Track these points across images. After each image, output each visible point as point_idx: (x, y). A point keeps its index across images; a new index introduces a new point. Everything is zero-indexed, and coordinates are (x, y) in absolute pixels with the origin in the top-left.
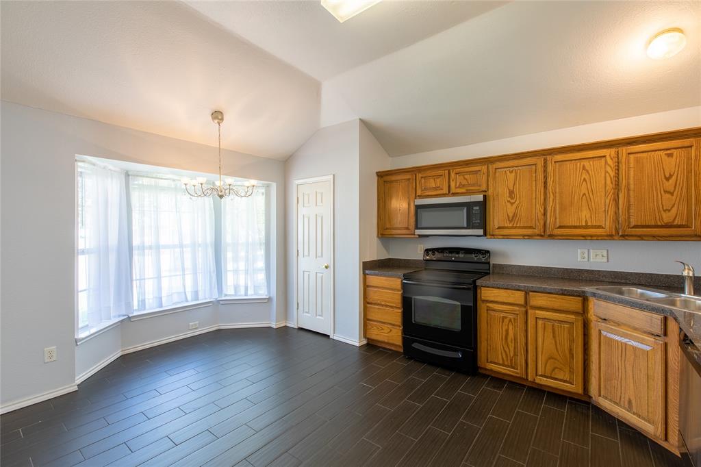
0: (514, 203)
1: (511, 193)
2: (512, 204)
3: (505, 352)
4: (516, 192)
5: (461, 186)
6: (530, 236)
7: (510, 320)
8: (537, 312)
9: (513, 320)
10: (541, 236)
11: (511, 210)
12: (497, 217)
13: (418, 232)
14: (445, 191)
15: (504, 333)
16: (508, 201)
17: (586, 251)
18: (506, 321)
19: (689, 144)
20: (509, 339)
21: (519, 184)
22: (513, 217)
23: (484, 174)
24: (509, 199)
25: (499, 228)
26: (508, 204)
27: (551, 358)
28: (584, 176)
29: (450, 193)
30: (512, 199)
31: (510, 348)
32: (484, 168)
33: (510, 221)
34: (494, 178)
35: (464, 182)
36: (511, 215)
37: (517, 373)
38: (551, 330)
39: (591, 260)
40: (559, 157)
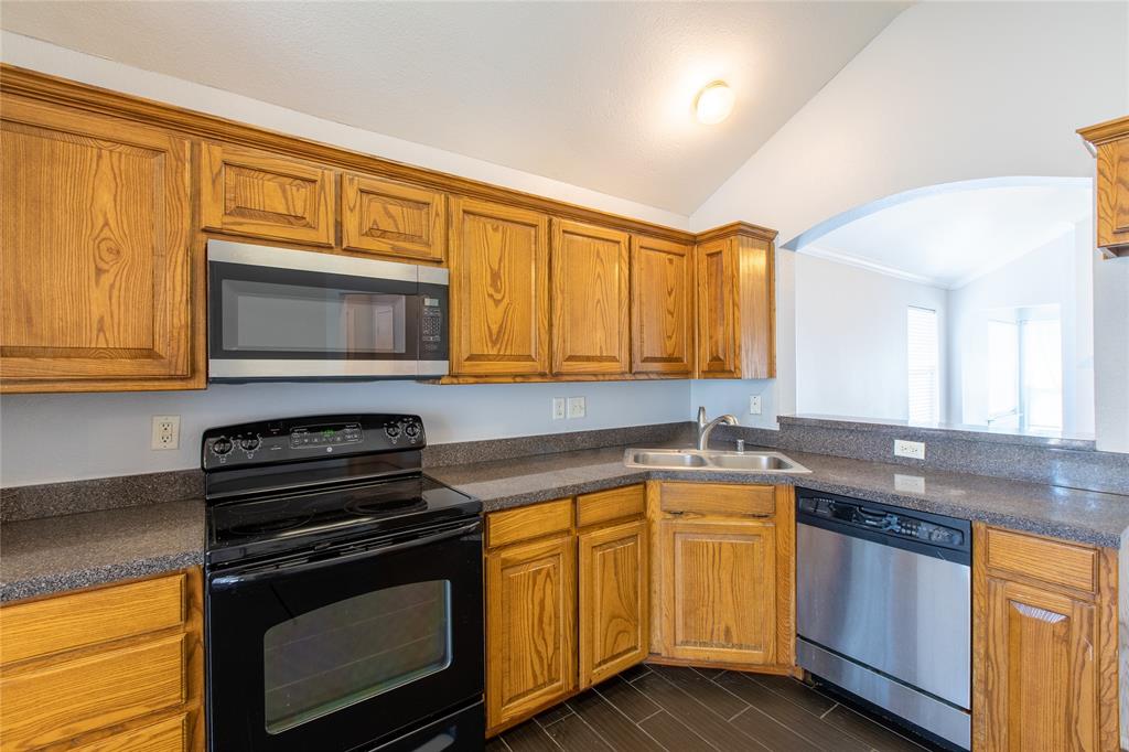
0: (500, 301)
1: (495, 276)
2: (497, 302)
3: (538, 652)
4: (505, 277)
5: (375, 232)
6: (523, 377)
7: (548, 575)
8: (593, 534)
9: (552, 572)
10: (543, 375)
11: (496, 315)
12: (468, 334)
13: (220, 368)
14: (325, 234)
15: (537, 609)
16: (491, 296)
17: (563, 400)
18: (541, 579)
19: (681, 252)
20: (546, 620)
21: (510, 262)
22: (499, 332)
23: (437, 214)
24: (491, 291)
25: (471, 358)
26: (490, 302)
27: (614, 617)
28: (598, 269)
29: (339, 246)
30: (498, 291)
31: (547, 636)
32: (438, 199)
33: (494, 343)
34: (461, 233)
35: (386, 224)
36: (495, 328)
37: (560, 688)
38: (612, 563)
39: (568, 416)
40: (570, 224)
